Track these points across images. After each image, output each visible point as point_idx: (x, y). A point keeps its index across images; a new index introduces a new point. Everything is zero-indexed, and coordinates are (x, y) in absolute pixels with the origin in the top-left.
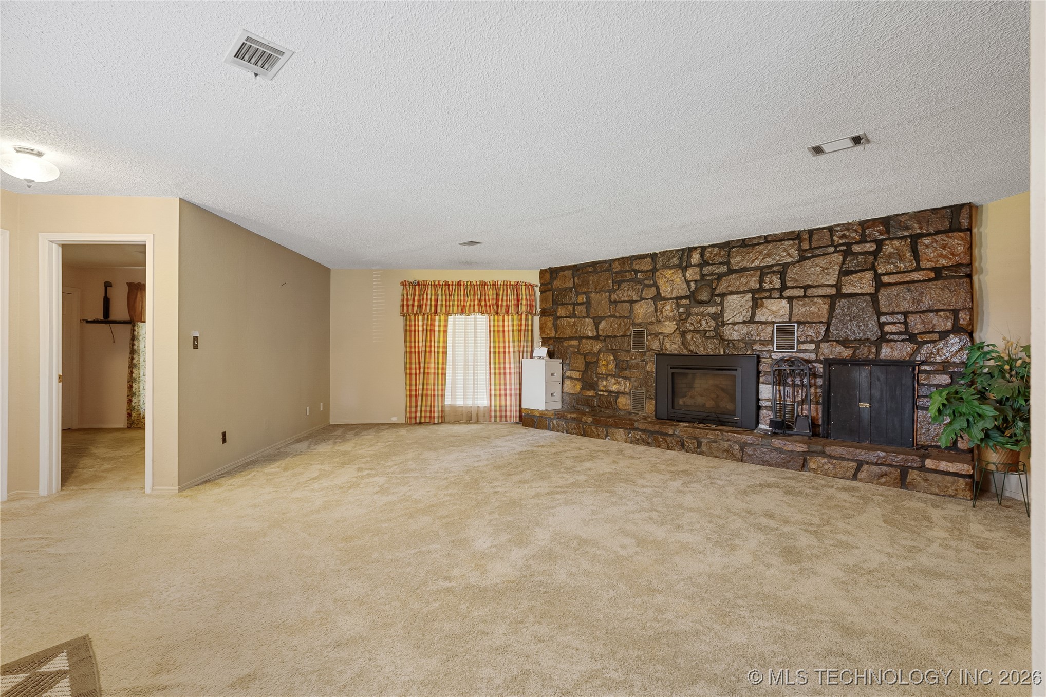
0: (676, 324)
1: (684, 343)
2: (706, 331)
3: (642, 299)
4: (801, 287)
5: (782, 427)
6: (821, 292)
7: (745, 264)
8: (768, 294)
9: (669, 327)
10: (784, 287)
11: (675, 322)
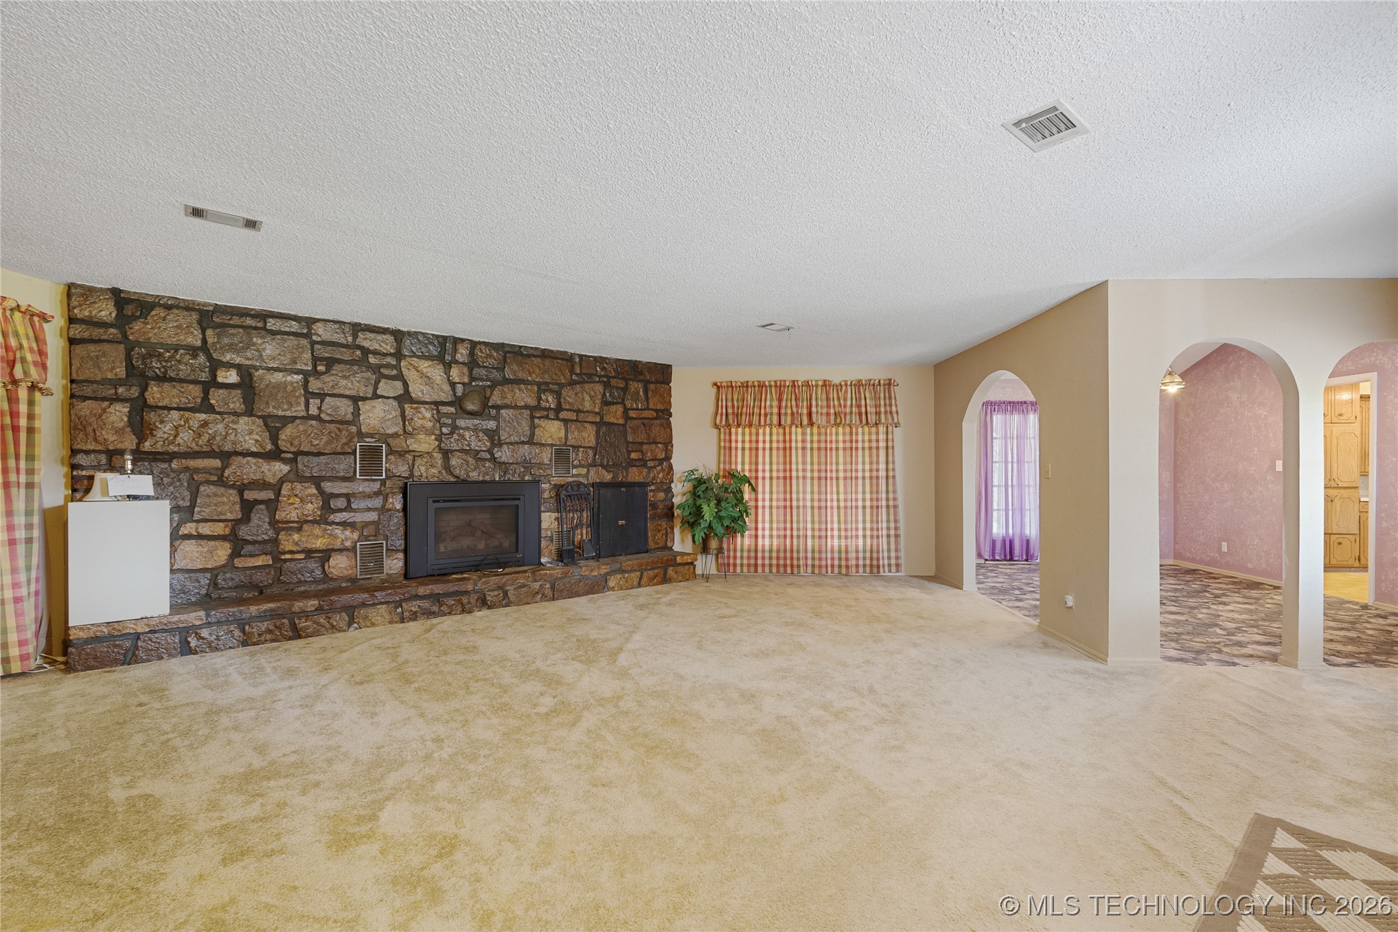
0: (436, 439)
1: (447, 467)
2: (478, 452)
3: (376, 396)
4: (574, 411)
5: (566, 555)
6: (591, 419)
7: (521, 375)
8: (546, 413)
9: (424, 443)
10: (559, 409)
11: (433, 437)
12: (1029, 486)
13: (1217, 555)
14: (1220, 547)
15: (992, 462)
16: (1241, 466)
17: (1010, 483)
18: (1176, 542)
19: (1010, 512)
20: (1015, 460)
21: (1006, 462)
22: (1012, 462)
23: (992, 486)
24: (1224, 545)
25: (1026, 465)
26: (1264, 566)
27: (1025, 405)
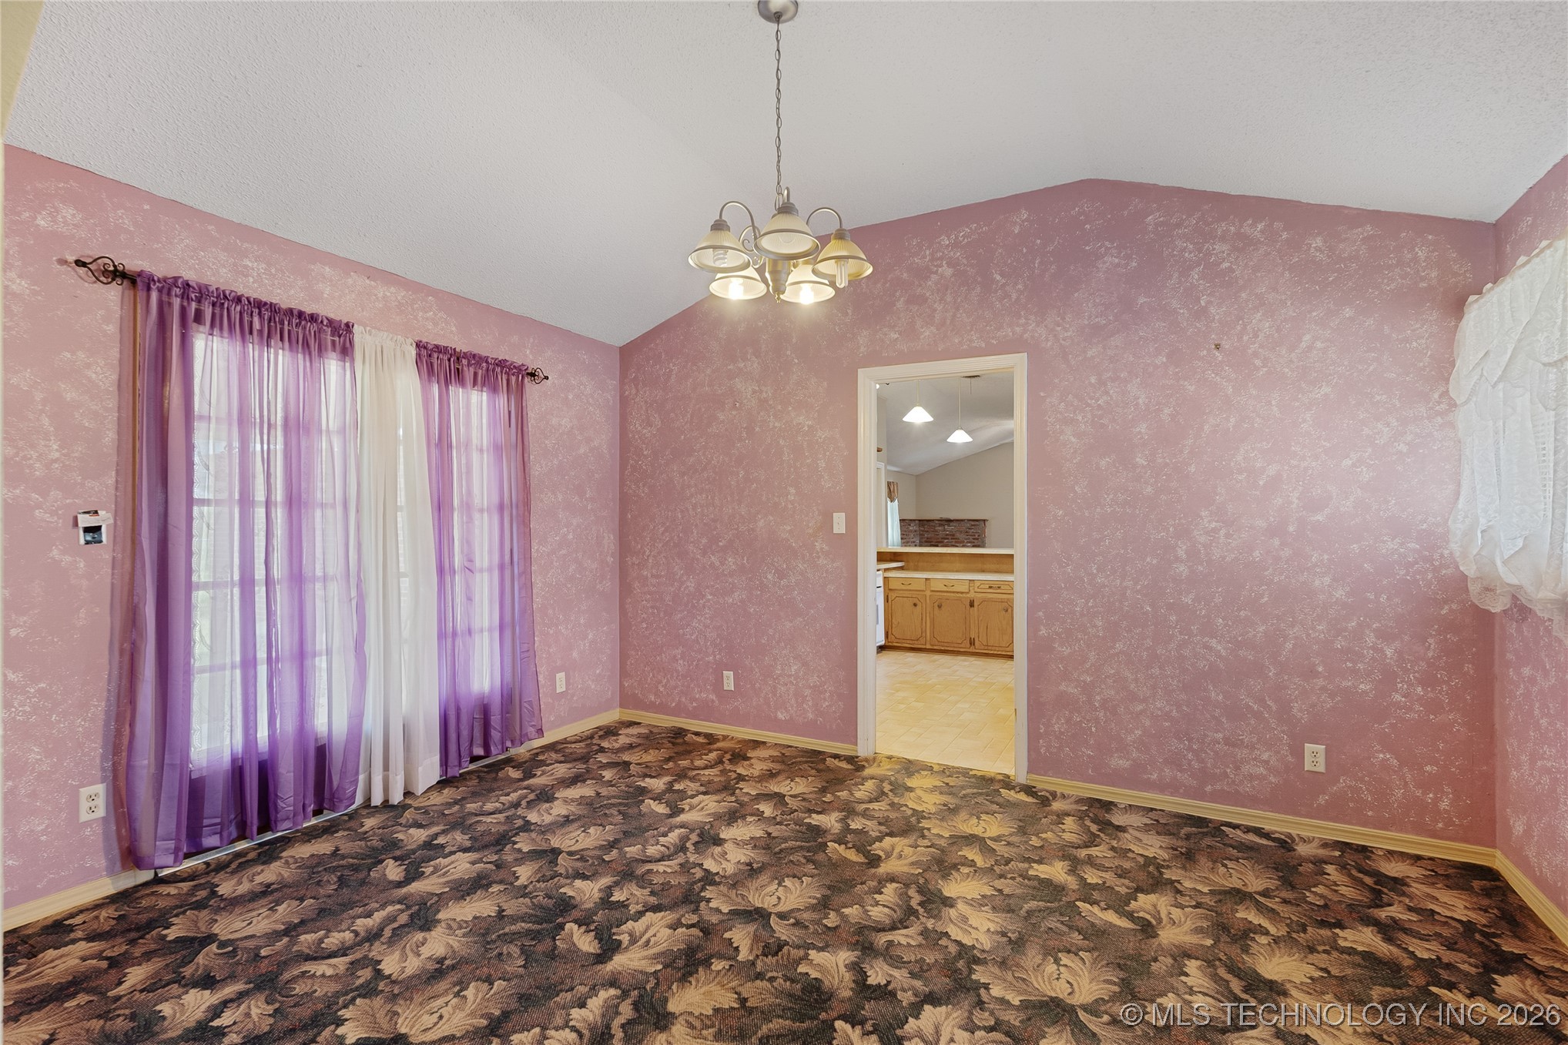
12: (325, 578)
13: (713, 697)
14: (720, 680)
15: (190, 501)
16: (761, 523)
17: (260, 573)
18: (624, 673)
19: (262, 670)
20: (279, 495)
21: (246, 501)
22: (268, 504)
23: (189, 587)
24: (729, 680)
25: (318, 513)
26: (811, 716)
27: (314, 327)
